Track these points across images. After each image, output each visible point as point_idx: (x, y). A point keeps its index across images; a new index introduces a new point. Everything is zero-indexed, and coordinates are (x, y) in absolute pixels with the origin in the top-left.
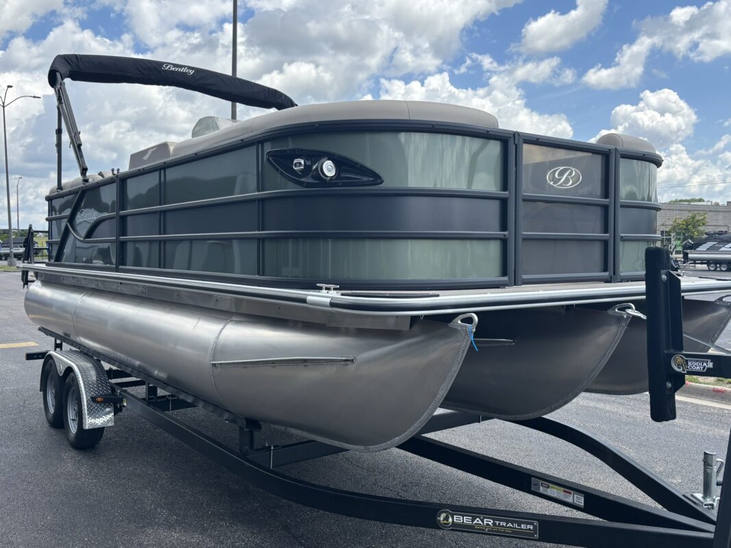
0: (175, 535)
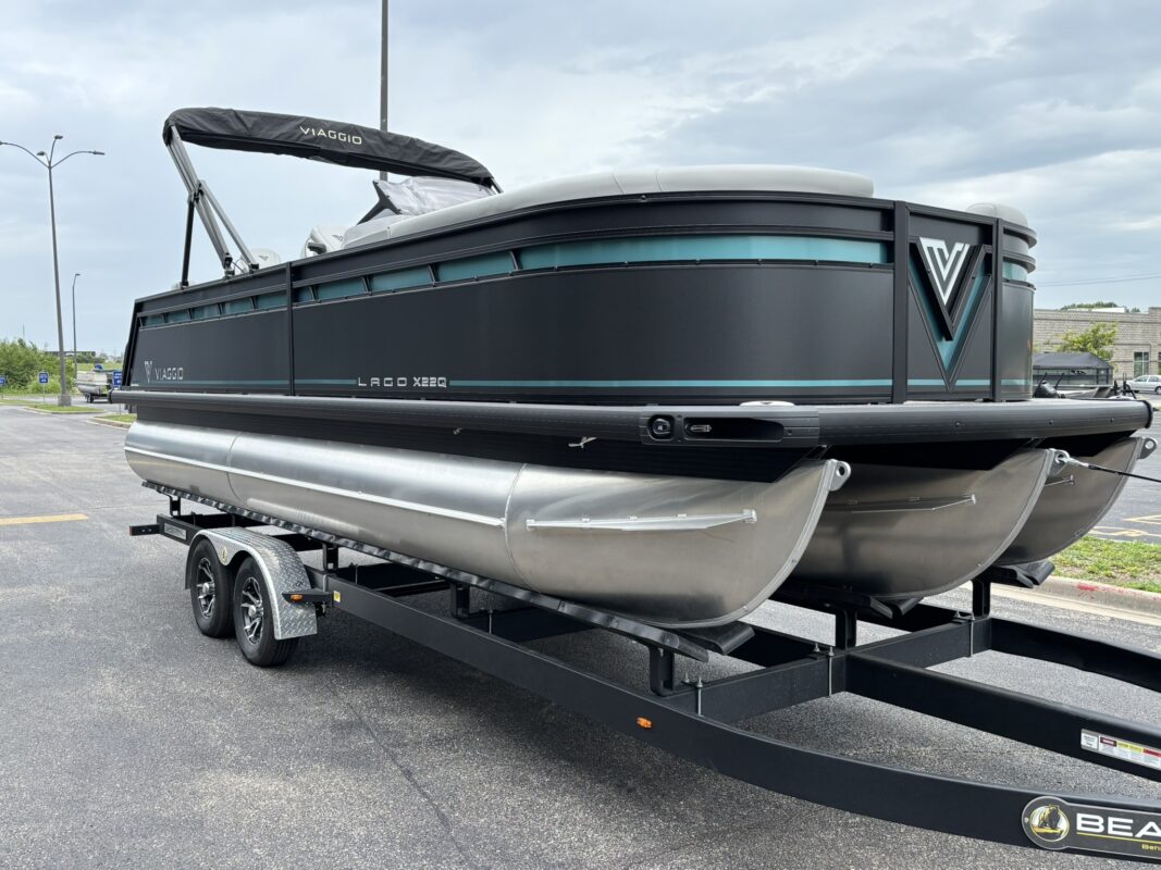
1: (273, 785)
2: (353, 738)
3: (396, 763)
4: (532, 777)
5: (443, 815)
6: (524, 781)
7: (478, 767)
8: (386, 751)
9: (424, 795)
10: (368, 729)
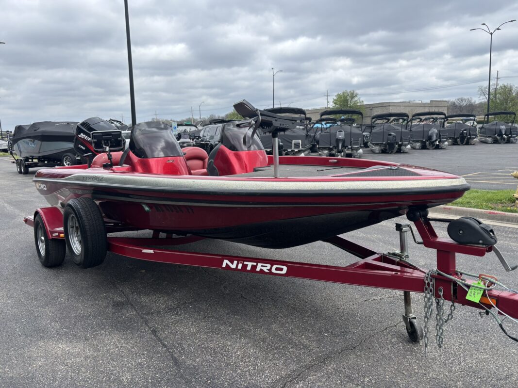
0: (62, 347)
1: (77, 348)
2: (124, 311)
3: (148, 326)
4: (222, 328)
5: (175, 358)
6: (218, 331)
7: (192, 324)
8: (142, 318)
9: (164, 346)
10: (132, 305)
